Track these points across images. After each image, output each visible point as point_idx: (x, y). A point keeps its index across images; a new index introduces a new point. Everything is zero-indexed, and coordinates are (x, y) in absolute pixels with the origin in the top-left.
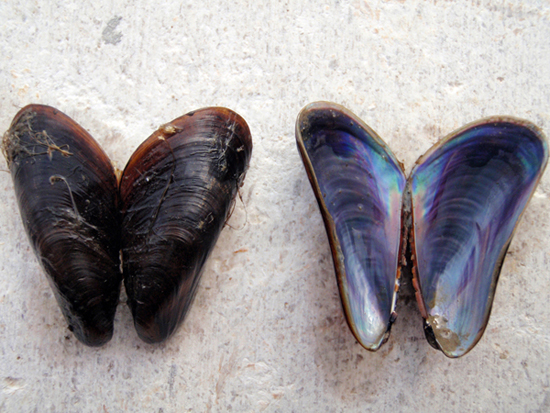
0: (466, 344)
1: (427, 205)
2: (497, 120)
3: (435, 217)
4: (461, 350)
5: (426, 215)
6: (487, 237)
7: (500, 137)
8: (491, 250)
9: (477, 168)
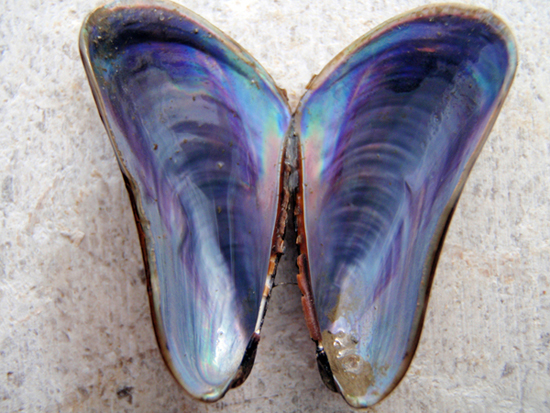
0: (383, 382)
1: (326, 155)
2: (434, 12)
3: (339, 173)
4: (375, 393)
5: (324, 172)
6: (420, 204)
7: (439, 41)
8: (427, 223)
9: (405, 94)
